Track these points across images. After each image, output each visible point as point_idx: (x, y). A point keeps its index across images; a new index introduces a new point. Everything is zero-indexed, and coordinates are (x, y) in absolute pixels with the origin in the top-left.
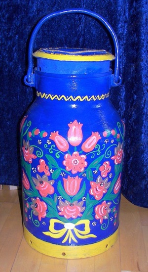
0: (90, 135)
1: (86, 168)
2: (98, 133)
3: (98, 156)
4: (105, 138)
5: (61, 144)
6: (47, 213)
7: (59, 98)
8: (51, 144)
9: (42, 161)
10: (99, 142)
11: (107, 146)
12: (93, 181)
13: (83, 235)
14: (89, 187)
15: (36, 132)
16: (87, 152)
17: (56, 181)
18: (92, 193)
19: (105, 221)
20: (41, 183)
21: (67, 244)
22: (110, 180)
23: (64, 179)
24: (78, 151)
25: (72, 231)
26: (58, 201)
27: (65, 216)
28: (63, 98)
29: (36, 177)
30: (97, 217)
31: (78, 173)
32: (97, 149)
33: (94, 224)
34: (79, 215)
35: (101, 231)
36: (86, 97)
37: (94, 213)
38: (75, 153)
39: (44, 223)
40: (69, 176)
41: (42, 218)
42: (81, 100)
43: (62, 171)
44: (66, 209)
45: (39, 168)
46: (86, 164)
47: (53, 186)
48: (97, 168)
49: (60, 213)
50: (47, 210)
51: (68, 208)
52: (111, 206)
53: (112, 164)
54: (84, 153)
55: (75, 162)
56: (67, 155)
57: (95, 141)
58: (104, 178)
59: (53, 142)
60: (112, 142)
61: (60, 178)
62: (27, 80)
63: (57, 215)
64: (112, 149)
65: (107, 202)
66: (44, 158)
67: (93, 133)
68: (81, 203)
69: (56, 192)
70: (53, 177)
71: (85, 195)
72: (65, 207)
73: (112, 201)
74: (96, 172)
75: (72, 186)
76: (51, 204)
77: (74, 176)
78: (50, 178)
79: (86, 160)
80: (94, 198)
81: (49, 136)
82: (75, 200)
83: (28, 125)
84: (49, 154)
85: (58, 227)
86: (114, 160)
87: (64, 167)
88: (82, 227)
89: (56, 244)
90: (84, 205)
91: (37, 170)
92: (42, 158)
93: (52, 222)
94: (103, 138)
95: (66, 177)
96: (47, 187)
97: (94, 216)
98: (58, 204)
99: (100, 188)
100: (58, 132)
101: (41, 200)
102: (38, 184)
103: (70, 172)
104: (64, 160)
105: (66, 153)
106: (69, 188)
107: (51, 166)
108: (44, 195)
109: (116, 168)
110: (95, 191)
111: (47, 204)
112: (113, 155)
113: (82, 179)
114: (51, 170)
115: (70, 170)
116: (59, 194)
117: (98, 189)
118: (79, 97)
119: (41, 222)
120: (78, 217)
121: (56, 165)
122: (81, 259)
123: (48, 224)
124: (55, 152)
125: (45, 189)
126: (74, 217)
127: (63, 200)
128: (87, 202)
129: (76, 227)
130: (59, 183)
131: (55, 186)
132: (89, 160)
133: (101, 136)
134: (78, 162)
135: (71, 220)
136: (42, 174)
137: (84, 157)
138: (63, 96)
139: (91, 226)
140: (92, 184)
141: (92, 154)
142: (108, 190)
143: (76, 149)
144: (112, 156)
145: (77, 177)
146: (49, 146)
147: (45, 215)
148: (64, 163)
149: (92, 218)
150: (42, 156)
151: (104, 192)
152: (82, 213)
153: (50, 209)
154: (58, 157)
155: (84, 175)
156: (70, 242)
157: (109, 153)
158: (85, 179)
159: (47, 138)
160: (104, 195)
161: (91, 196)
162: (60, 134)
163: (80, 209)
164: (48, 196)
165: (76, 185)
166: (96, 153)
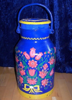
1: (37, 66)
2: (42, 53)
3: (42, 62)
4: (45, 55)
5: (27, 57)
9: (21, 62)
10: (42, 56)
11: (46, 58)
12: (40, 71)
13: (37, 91)
14: (38, 73)
15: (19, 51)
16: (37, 60)
17: (26, 70)
18: (40, 76)
19: (46, 86)
20: (21, 70)
22: (47, 71)
23: (29, 70)
24: (34, 59)
25: (33, 89)
26: (27, 78)
27: (30, 83)
28: (29, 39)
29: (19, 68)
30: (42, 84)
31: (34, 68)
32: (42, 59)
33: (41, 87)
34: (35, 83)
35: (44, 90)
36: (38, 38)
37: (41, 83)
38: (33, 60)
43: (28, 67)
47: (25, 72)
48: (42, 66)
49: (28, 82)
50: (23, 80)
51: (31, 81)
52: (49, 81)
53: (49, 64)
54: (36, 60)
55: (33, 64)
56: (29, 61)
57: (41, 56)
58: (45, 70)
59: (24, 56)
60: (48, 56)
61: (27, 69)
63: (27, 83)
64: (49, 59)
65: (47, 79)
67: (40, 52)
68: (36, 79)
70: (25, 69)
71: (37, 76)
73: (49, 79)
74: (41, 68)
75: (32, 73)
76: (24, 79)
77: (32, 69)
79: (37, 63)
80: (41, 78)
82: (33, 78)
83: (17, 48)
85: (28, 87)
86: (49, 63)
87: (29, 65)
88: (36, 88)
89: (27, 93)
90: (37, 80)
91: (19, 65)
93: (25, 85)
94: (44, 55)
95: (29, 69)
97: (41, 84)
98: (27, 79)
99: (43, 74)
100: (26, 52)
101: (21, 77)
103: (31, 67)
104: (28, 63)
105: (29, 60)
106: (31, 73)
107: (24, 65)
109: (50, 66)
110: (41, 75)
111: (23, 78)
112: (49, 61)
114: (24, 66)
116: (27, 75)
117: (42, 74)
119: (22, 85)
120: (35, 84)
121: (26, 64)
124: (25, 60)
125: (22, 73)
126: (33, 84)
127: (29, 78)
128: (38, 79)
130: (27, 71)
131: (26, 72)
132: (38, 63)
133: (43, 54)
135: (32, 85)
137: (36, 62)
139: (40, 88)
140: (40, 72)
141: (39, 61)
142: (47, 74)
143: (33, 59)
144: (48, 62)
145: (34, 69)
146: (23, 57)
147: (23, 82)
148: (29, 64)
149: (40, 85)
150: (21, 60)
151: (45, 75)
152: (36, 83)
153: (24, 80)
154: (26, 61)
155: (36, 69)
156: (32, 93)
157: (47, 60)
158: (37, 70)
159: (22, 54)
160: (45, 76)
161: (40, 77)
162: (27, 53)
163: (35, 81)
164: (23, 76)
165: (33, 72)
166: (41, 61)
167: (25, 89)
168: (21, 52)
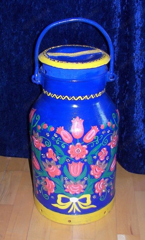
0: (90, 129)
1: (87, 155)
2: (96, 126)
3: (97, 145)
4: (103, 130)
5: (66, 137)
6: (55, 190)
7: (63, 98)
8: (58, 137)
9: (50, 149)
10: (97, 134)
11: (104, 136)
12: (93, 164)
13: (86, 206)
14: (89, 169)
15: (45, 126)
16: (87, 142)
17: (63, 166)
18: (92, 174)
19: (103, 194)
20: (50, 166)
21: (72, 213)
22: (107, 162)
23: (69, 164)
24: (80, 142)
25: (77, 203)
26: (64, 181)
27: (70, 192)
28: (66, 98)
29: (45, 162)
30: (97, 191)
31: (81, 159)
32: (96, 140)
33: (94, 197)
34: (82, 191)
35: (99, 202)
36: (86, 96)
37: (94, 189)
38: (78, 144)
39: (52, 197)
40: (73, 162)
41: (51, 193)
42: (82, 99)
43: (67, 158)
45: (47, 155)
46: (87, 152)
47: (60, 169)
48: (96, 154)
49: (66, 190)
50: (55, 187)
51: (72, 186)
52: (108, 182)
53: (109, 149)
54: (85, 144)
55: (78, 151)
56: (71, 146)
57: (94, 134)
58: (101, 161)
59: (59, 136)
60: (108, 132)
61: (66, 163)
62: (34, 79)
63: (63, 191)
64: (109, 138)
65: (105, 179)
66: (52, 147)
67: (92, 127)
68: (83, 182)
69: (63, 174)
70: (59, 162)
71: (87, 176)
72: (70, 186)
73: (109, 178)
74: (95, 157)
75: (75, 169)
76: (58, 183)
77: (77, 161)
78: (57, 163)
79: (87, 149)
80: (94, 178)
81: (55, 130)
82: (78, 180)
83: (37, 119)
84: (56, 144)
85: (65, 200)
86: (110, 146)
87: (69, 155)
88: (84, 200)
89: (63, 213)
90: (86, 183)
91: (46, 156)
92: (50, 147)
93: (60, 197)
94: (101, 130)
95: (71, 163)
96: (55, 170)
97: (94, 191)
98: (64, 183)
99: (99, 169)
100: (63, 127)
101: (50, 180)
102: (47, 167)
103: (74, 158)
104: (69, 149)
105: (70, 144)
106: (73, 171)
107: (58, 154)
108: (52, 176)
109: (112, 151)
110: (95, 172)
111: (55, 183)
112: (109, 141)
113: (83, 164)
114: (58, 157)
115: (74, 157)
116: (65, 176)
117: (97, 171)
118: (80, 97)
119: (50, 197)
120: (81, 193)
121: (62, 153)
122: (84, 224)
123: (56, 198)
124: (61, 144)
125: (53, 171)
126: (78, 193)
127: (69, 180)
128: (88, 182)
129: (80, 200)
130: (65, 167)
131: (61, 169)
132: (89, 149)
133: (99, 128)
134: (80, 151)
135: (75, 195)
136: (50, 160)
137: (85, 146)
138: (66, 96)
139: (92, 199)
140: (92, 166)
141: (92, 144)
142: (105, 170)
143: (78, 141)
144: (108, 143)
145: (80, 162)
146: (56, 138)
147: (53, 191)
148: (69, 152)
149: (93, 193)
150: (50, 145)
151: (102, 172)
152: (84, 190)
153: (57, 186)
154: (64, 147)
155: (85, 160)
156: (74, 212)
157: (106, 141)
158: (86, 163)
159: (54, 132)
160: (102, 174)
161: (91, 176)
162: (65, 129)
163: (82, 187)
164: (56, 177)
165: (79, 169)
166: (95, 143)
167: (60, 205)
168: (52, 129)
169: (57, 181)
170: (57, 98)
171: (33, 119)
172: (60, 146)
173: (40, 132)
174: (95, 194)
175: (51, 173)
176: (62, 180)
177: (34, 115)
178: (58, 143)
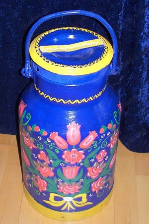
0: (88, 135)
1: (83, 160)
2: (95, 131)
3: (95, 149)
4: (102, 134)
5: (61, 143)
6: (47, 188)
7: (58, 100)
8: (51, 142)
9: (42, 152)
10: (96, 139)
11: (103, 139)
12: (90, 167)
13: (81, 204)
14: (86, 171)
15: (36, 128)
16: (84, 148)
17: (56, 168)
18: (89, 175)
19: (100, 191)
20: (42, 167)
21: (66, 210)
22: (105, 161)
23: (63, 168)
24: (76, 148)
26: (58, 182)
27: (64, 192)
29: (36, 161)
30: (93, 190)
31: (76, 163)
32: (94, 144)
33: (90, 195)
34: (77, 191)
35: (96, 199)
36: (84, 99)
37: (90, 188)
38: (74, 150)
39: (44, 194)
40: (68, 166)
41: (42, 191)
42: (79, 102)
43: (62, 162)
44: (65, 188)
45: (39, 156)
46: (83, 156)
47: (53, 171)
48: (94, 157)
49: (60, 190)
50: (48, 186)
51: (67, 187)
52: (106, 178)
54: (82, 149)
55: (74, 156)
56: (65, 151)
57: (93, 139)
58: (99, 163)
59: (53, 141)
60: (108, 134)
61: (60, 167)
63: (56, 191)
65: (103, 177)
67: (90, 132)
68: (79, 183)
69: (56, 175)
70: (52, 165)
71: (83, 178)
72: (64, 186)
73: (107, 175)
74: (93, 160)
75: (70, 173)
76: (51, 183)
77: (73, 165)
78: (50, 165)
79: (83, 154)
80: (91, 178)
82: (73, 182)
83: (27, 117)
84: (49, 148)
85: (56, 199)
86: (110, 146)
87: (64, 160)
88: (80, 199)
89: (56, 210)
90: (82, 184)
91: (37, 156)
92: (43, 150)
93: (52, 196)
94: (100, 135)
95: (65, 166)
96: (47, 171)
97: (91, 190)
98: (58, 184)
99: (96, 170)
100: (57, 133)
101: (42, 178)
102: (39, 167)
103: (69, 163)
104: (63, 154)
106: (68, 174)
107: (51, 157)
108: (44, 177)
109: (111, 150)
110: (92, 173)
111: (47, 182)
112: (109, 142)
113: (79, 167)
114: (51, 160)
115: (68, 161)
116: (58, 178)
117: (94, 172)
118: (77, 101)
119: (41, 193)
120: (76, 193)
121: (56, 157)
123: (49, 196)
125: (46, 172)
126: (72, 193)
127: (63, 182)
128: (84, 182)
129: (75, 200)
130: (59, 170)
131: (55, 171)
132: (86, 153)
133: (98, 133)
134: (76, 156)
135: (70, 195)
136: (43, 161)
137: (82, 152)
138: (61, 100)
139: (88, 197)
140: (89, 169)
141: (89, 149)
142: (103, 169)
143: (74, 147)
144: (108, 144)
145: (75, 166)
146: (49, 143)
147: (45, 189)
148: (64, 157)
149: (89, 192)
150: (43, 148)
151: (100, 171)
152: (80, 190)
153: (50, 186)
154: (58, 152)
155: (82, 164)
156: (68, 209)
157: (105, 144)
158: (83, 167)
159: (48, 136)
160: (100, 173)
161: (88, 178)
162: (59, 135)
163: (77, 187)
164: (48, 177)
165: (74, 172)
166: (93, 148)
167: (51, 201)
168: (45, 133)
169: (50, 181)
170: (51, 100)
171: (23, 116)
172: (53, 150)
173: (31, 133)
174: (91, 192)
175: (43, 173)
176: (55, 181)
177: (24, 111)
178: (52, 148)
